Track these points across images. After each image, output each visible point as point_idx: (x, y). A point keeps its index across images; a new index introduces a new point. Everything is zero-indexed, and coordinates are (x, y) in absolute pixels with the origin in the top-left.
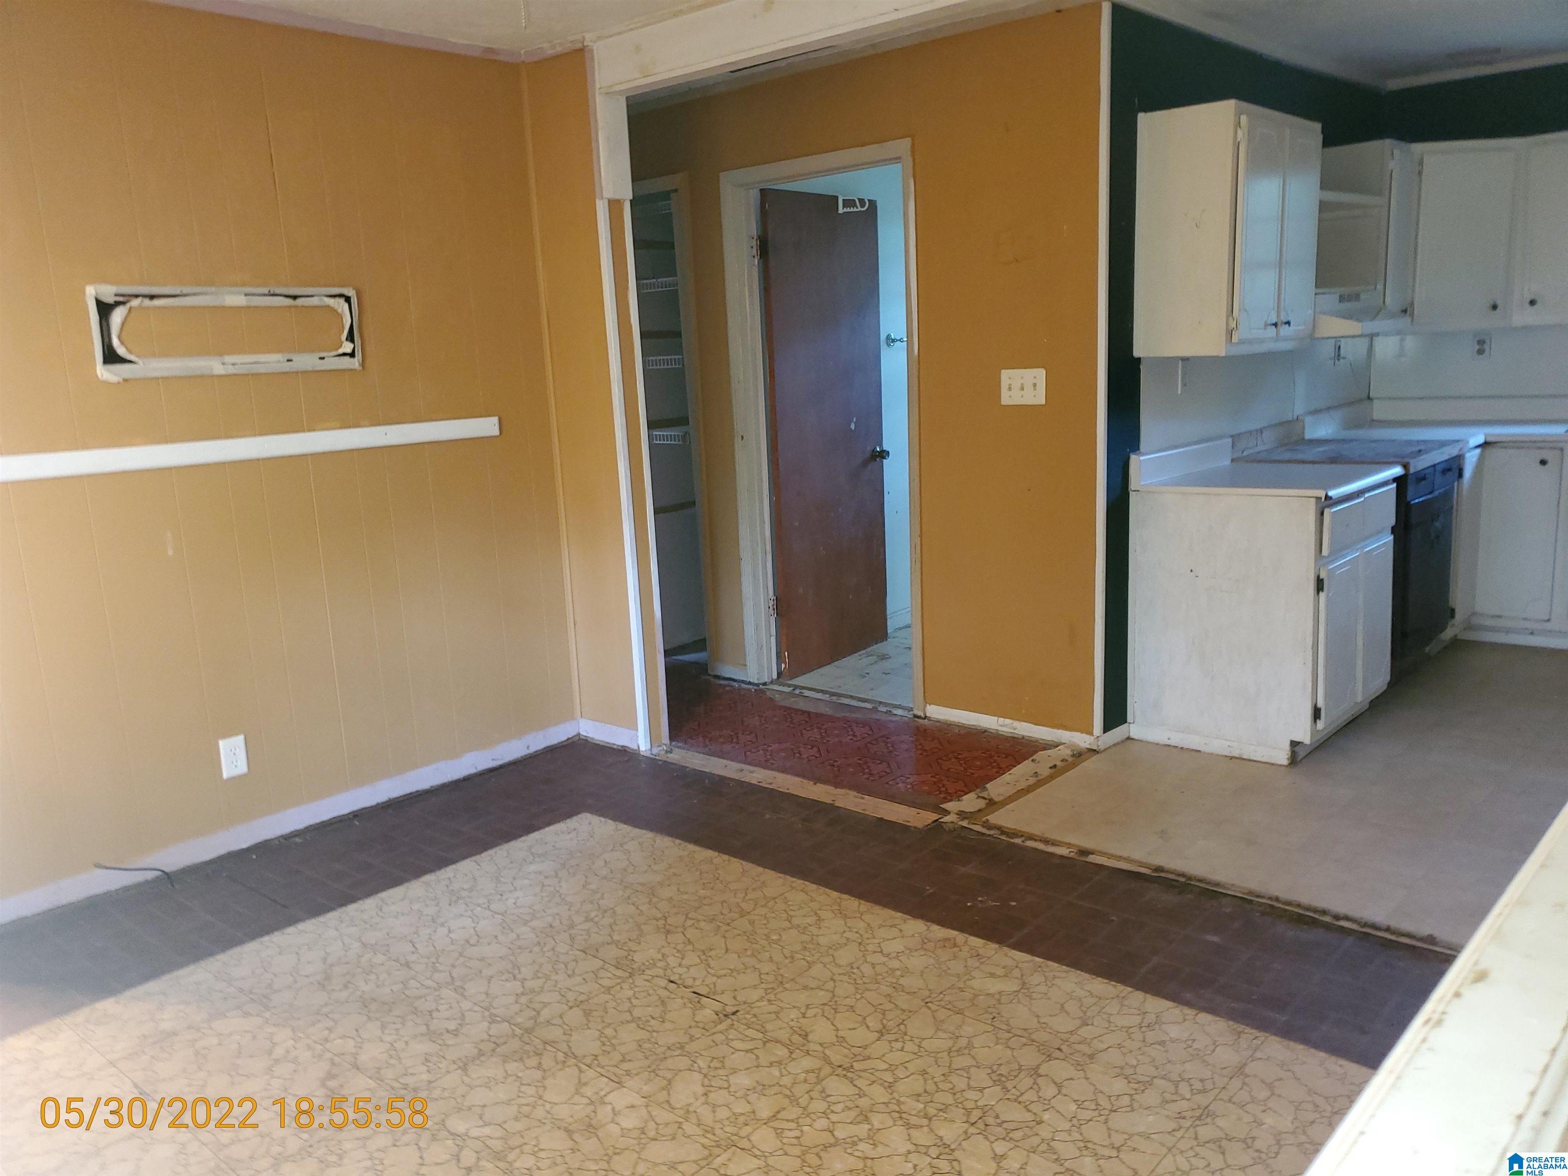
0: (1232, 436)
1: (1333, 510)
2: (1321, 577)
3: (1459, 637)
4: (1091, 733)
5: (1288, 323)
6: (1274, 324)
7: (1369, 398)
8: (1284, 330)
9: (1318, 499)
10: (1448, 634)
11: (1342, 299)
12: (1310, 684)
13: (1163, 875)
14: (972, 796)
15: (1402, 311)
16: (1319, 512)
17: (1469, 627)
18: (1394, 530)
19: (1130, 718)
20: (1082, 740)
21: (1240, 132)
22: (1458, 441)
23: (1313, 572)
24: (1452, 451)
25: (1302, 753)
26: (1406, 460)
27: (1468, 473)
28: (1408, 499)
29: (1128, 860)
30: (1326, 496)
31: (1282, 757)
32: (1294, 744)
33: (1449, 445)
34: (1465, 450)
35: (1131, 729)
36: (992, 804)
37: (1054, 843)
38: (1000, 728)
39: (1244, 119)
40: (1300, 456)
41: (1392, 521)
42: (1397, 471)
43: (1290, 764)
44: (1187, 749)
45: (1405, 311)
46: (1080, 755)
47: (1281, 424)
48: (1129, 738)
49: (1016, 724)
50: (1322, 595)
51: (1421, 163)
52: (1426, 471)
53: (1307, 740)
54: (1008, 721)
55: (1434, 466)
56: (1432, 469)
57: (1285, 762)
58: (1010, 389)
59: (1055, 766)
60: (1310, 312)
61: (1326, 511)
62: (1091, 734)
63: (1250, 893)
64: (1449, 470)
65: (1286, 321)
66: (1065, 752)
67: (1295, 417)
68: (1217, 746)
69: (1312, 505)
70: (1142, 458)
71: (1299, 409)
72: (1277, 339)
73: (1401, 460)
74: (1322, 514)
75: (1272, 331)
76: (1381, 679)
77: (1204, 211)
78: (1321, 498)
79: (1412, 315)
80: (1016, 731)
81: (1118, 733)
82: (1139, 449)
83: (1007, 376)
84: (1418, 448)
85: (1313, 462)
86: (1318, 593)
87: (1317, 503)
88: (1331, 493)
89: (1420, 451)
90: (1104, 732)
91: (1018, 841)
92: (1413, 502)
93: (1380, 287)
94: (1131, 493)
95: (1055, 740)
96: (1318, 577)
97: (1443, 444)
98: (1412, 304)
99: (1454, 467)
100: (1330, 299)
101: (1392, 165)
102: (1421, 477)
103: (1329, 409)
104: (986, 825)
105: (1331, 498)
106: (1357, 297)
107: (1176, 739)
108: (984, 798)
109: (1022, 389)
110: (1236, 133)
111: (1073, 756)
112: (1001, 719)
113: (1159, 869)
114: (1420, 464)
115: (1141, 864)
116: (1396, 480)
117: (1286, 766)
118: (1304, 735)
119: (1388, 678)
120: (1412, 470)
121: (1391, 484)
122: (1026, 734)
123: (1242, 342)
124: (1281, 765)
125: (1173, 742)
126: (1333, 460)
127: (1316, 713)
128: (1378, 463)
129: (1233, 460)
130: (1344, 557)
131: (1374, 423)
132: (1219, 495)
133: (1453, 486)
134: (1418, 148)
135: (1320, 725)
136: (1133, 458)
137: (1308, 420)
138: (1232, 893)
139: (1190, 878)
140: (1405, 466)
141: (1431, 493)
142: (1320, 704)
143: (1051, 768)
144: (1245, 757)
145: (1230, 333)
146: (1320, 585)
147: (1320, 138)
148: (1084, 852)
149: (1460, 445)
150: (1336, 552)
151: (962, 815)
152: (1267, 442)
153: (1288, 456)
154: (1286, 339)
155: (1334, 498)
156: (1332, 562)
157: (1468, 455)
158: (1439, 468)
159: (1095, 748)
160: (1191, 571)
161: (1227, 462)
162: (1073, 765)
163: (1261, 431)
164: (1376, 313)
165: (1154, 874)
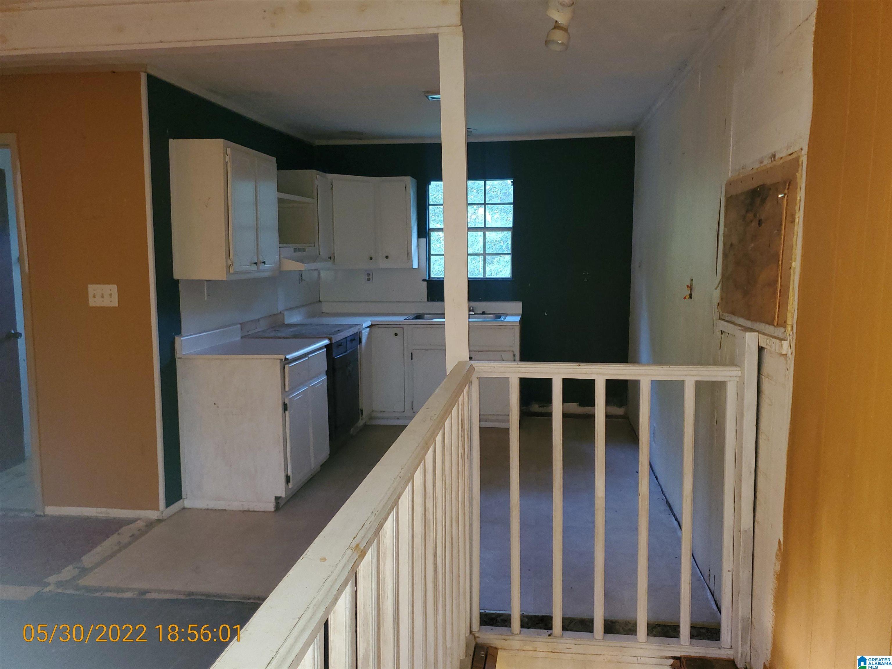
0: (240, 324)
1: (289, 366)
2: (286, 403)
3: (367, 424)
4: (157, 509)
5: (264, 263)
6: (255, 263)
7: (320, 301)
8: (262, 267)
9: (281, 360)
10: (361, 423)
11: (295, 251)
12: (283, 463)
13: (192, 597)
14: (70, 567)
15: (329, 258)
16: (283, 366)
17: (371, 418)
18: (327, 373)
19: (184, 496)
20: (152, 515)
21: (227, 157)
22: (358, 325)
23: (281, 401)
24: (355, 330)
25: (282, 503)
26: (331, 336)
27: (364, 340)
28: (334, 356)
29: (172, 592)
30: (285, 358)
31: (271, 507)
32: (277, 498)
33: (353, 327)
34: (361, 329)
35: (185, 502)
36: (84, 571)
37: (123, 591)
38: (98, 515)
39: (229, 150)
40: (279, 334)
41: (326, 369)
42: (326, 342)
43: (275, 510)
44: (219, 510)
45: (330, 258)
46: (151, 524)
47: (270, 316)
48: (184, 508)
49: (109, 510)
50: (287, 413)
51: (332, 184)
52: (342, 341)
53: (283, 495)
54: (104, 510)
55: (346, 338)
56: (345, 340)
57: (272, 509)
58: (94, 296)
59: (133, 535)
60: (277, 257)
61: (286, 366)
62: (159, 510)
63: (245, 598)
64: (354, 340)
65: (263, 261)
66: (141, 524)
67: (279, 312)
68: (236, 506)
69: (278, 363)
70: (182, 339)
71: (281, 308)
72: (258, 271)
73: (328, 336)
74: (284, 368)
75: (254, 267)
76: (325, 454)
77: (209, 198)
78: (282, 359)
79: (334, 259)
80: (110, 515)
81: (176, 506)
82: (180, 333)
83: (92, 289)
84: (337, 329)
85: (284, 338)
86: (285, 412)
87: (280, 362)
88: (287, 357)
89: (339, 331)
90: (167, 507)
91: (97, 594)
92: (336, 358)
93: (316, 244)
94: (177, 360)
95: (136, 517)
96: (284, 403)
97: (351, 326)
98: (334, 255)
99: (356, 338)
100: (289, 250)
101: (317, 183)
102: (339, 344)
103: (297, 307)
104: (77, 588)
105: (288, 359)
106: (304, 250)
107: (212, 505)
108: (78, 568)
109: (102, 296)
110: (225, 157)
111: (147, 526)
112: (99, 509)
113: (191, 594)
114: (338, 338)
115: (179, 593)
116: (326, 346)
117: (273, 512)
118: (282, 493)
119: (329, 453)
120: (334, 341)
121: (324, 349)
122: (115, 516)
123: (234, 273)
124: (270, 512)
125: (210, 507)
126: (295, 336)
127: (288, 479)
128: (318, 338)
129: (241, 338)
130: (298, 390)
131: (323, 314)
132: (227, 359)
133: (357, 349)
134: (330, 176)
135: (290, 485)
136: (177, 339)
137: (286, 313)
138: (233, 600)
139: (209, 596)
140: (330, 339)
141: (345, 352)
142: (290, 473)
143: (130, 537)
144: (251, 510)
145: (229, 267)
146: (285, 407)
147: (275, 165)
148: (143, 592)
149: (358, 327)
150: (293, 389)
151: (59, 584)
152: (262, 326)
153: (273, 334)
154: (263, 271)
155: (289, 359)
156: (292, 394)
157: (363, 332)
158: (349, 339)
159: (161, 518)
160: (215, 404)
161: (239, 338)
162: (146, 532)
163: (259, 320)
164: (315, 258)
165: (187, 598)
